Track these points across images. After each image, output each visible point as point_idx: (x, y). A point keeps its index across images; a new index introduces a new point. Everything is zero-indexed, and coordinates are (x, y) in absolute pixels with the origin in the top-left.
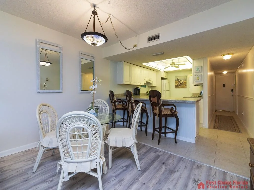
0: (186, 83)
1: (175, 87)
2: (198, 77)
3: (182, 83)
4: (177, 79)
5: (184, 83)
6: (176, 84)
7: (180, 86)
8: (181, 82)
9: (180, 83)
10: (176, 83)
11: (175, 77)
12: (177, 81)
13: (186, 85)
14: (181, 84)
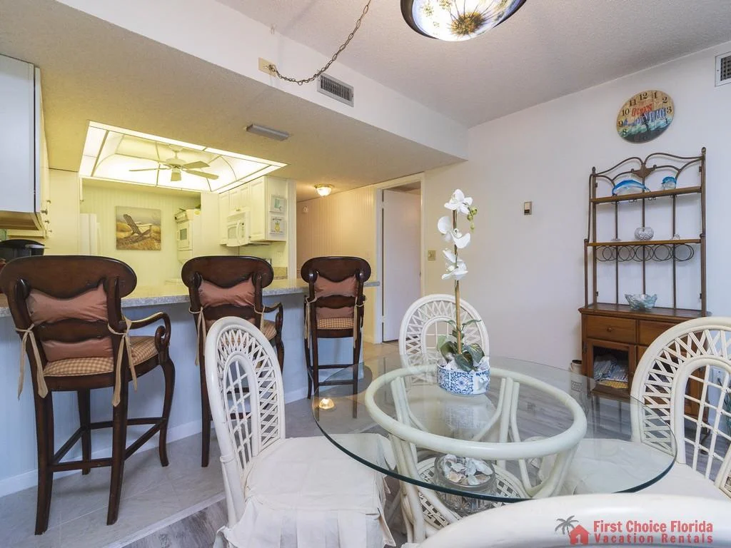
0: (159, 233)
1: (117, 246)
2: (277, 224)
3: (145, 233)
4: (126, 216)
5: (153, 234)
6: (123, 235)
7: (136, 241)
8: (143, 229)
9: (139, 233)
10: (119, 229)
11: (117, 208)
12: (126, 225)
13: (159, 241)
14: (142, 236)
